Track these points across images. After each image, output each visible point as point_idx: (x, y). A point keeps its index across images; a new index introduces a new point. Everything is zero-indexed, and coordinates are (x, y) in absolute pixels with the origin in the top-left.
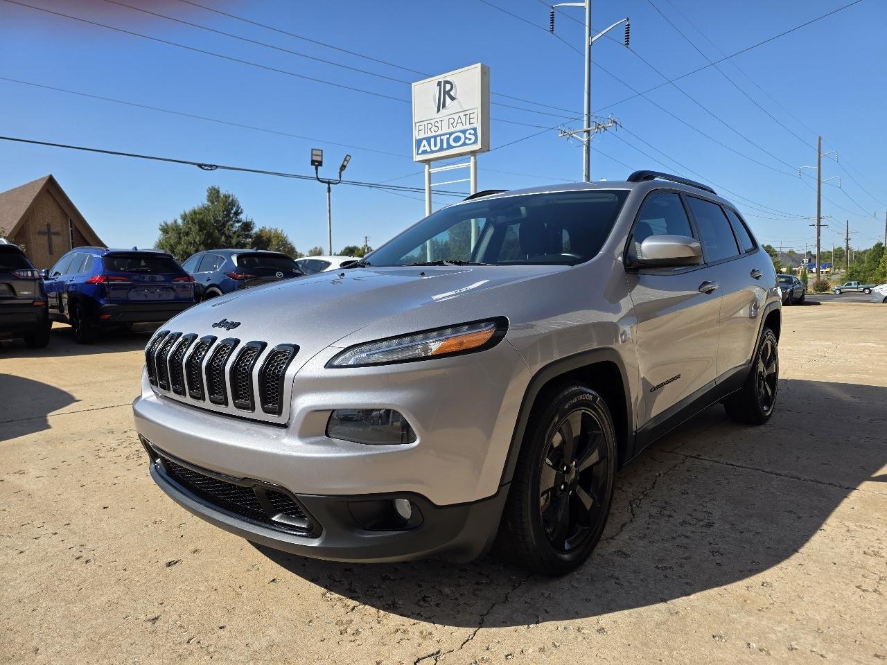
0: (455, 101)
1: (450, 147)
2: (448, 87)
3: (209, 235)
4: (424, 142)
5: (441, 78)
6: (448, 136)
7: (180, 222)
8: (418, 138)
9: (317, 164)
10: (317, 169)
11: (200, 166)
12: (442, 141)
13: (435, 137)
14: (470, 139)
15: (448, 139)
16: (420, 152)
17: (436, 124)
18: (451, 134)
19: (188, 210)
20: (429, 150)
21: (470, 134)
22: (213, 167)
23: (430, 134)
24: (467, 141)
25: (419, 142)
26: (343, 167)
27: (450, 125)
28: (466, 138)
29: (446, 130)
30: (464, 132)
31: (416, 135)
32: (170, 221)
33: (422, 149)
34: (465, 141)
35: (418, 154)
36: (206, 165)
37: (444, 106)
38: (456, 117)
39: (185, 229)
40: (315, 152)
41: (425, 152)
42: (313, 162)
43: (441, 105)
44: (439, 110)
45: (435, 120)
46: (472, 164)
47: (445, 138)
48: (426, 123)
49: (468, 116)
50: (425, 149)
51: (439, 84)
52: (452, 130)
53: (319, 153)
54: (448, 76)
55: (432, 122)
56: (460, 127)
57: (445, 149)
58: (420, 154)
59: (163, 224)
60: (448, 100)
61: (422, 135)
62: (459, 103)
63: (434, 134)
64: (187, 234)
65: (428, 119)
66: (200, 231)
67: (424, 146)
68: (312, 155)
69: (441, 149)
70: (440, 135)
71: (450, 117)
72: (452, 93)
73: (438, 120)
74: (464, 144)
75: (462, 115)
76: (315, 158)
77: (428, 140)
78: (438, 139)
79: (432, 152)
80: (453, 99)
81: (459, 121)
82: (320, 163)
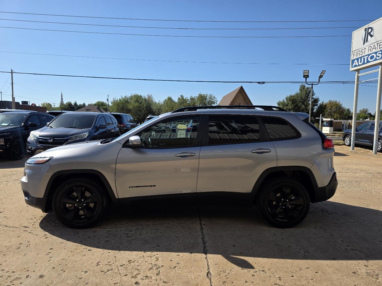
0: (373, 37)
1: (368, 62)
2: (370, 30)
3: (296, 105)
4: (356, 61)
5: (366, 26)
6: (367, 56)
7: (285, 100)
8: (353, 59)
9: (306, 77)
10: (306, 79)
11: (259, 83)
12: (364, 59)
13: (361, 58)
14: (379, 57)
15: (367, 58)
16: (353, 66)
17: (362, 51)
18: (369, 55)
19: (288, 95)
20: (357, 65)
21: (379, 54)
22: (263, 83)
23: (359, 56)
24: (377, 58)
25: (353, 61)
26: (321, 77)
27: (369, 50)
28: (377, 56)
29: (367, 53)
30: (376, 53)
31: (352, 58)
32: (281, 100)
33: (354, 64)
34: (376, 58)
35: (352, 67)
36: (260, 82)
37: (367, 41)
38: (372, 46)
39: (286, 103)
40: (305, 72)
41: (356, 66)
42: (304, 76)
43: (365, 40)
44: (364, 43)
45: (362, 49)
46: (380, 70)
47: (366, 57)
48: (357, 51)
49: (379, 44)
50: (355, 64)
51: (366, 30)
52: (370, 52)
53: (307, 72)
54: (370, 25)
55: (360, 50)
56: (374, 51)
57: (366, 63)
58: (353, 67)
59: (279, 101)
60: (369, 37)
61: (355, 57)
62: (375, 38)
63: (361, 56)
64: (287, 105)
65: (359, 48)
66: (292, 104)
67: (355, 63)
68: (304, 73)
69: (364, 63)
70: (363, 56)
71: (369, 46)
72: (372, 33)
73: (363, 49)
74: (376, 59)
75: (375, 44)
76: (305, 74)
77: (357, 59)
78: (363, 58)
79: (359, 65)
80: (372, 36)
81: (374, 47)
82: (308, 76)
